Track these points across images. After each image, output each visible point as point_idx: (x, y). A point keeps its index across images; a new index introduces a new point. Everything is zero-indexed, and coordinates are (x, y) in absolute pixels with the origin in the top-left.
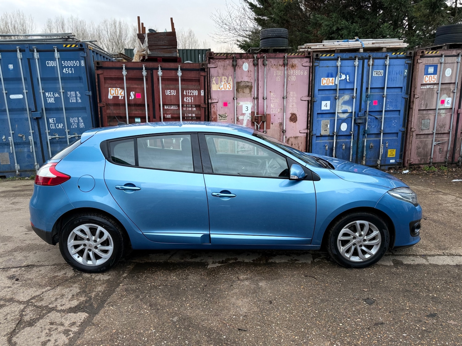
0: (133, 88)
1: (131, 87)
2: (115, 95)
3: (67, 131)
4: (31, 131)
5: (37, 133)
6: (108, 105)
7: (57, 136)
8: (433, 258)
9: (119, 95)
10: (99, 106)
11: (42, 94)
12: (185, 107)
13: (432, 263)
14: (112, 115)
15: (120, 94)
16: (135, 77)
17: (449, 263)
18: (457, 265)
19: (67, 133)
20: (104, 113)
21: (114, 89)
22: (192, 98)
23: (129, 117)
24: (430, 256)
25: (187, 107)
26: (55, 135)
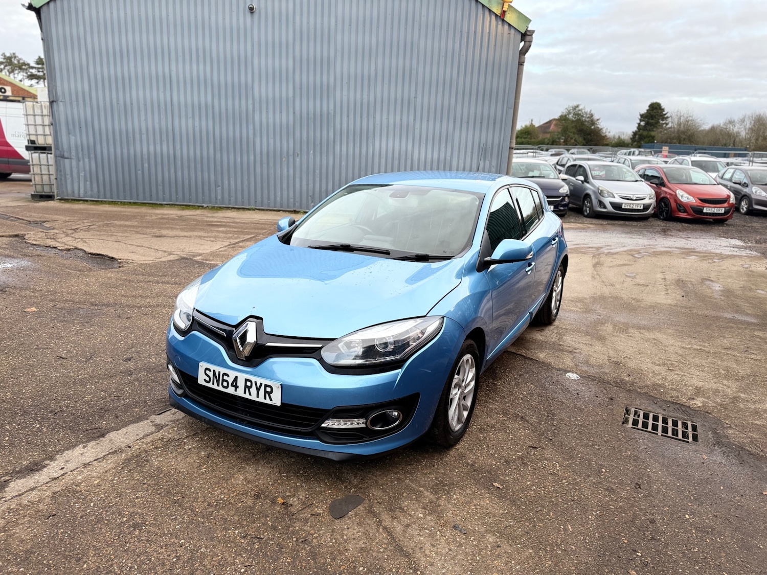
8: (146, 432)
13: (146, 422)
17: (118, 432)
18: (103, 436)
24: (152, 433)
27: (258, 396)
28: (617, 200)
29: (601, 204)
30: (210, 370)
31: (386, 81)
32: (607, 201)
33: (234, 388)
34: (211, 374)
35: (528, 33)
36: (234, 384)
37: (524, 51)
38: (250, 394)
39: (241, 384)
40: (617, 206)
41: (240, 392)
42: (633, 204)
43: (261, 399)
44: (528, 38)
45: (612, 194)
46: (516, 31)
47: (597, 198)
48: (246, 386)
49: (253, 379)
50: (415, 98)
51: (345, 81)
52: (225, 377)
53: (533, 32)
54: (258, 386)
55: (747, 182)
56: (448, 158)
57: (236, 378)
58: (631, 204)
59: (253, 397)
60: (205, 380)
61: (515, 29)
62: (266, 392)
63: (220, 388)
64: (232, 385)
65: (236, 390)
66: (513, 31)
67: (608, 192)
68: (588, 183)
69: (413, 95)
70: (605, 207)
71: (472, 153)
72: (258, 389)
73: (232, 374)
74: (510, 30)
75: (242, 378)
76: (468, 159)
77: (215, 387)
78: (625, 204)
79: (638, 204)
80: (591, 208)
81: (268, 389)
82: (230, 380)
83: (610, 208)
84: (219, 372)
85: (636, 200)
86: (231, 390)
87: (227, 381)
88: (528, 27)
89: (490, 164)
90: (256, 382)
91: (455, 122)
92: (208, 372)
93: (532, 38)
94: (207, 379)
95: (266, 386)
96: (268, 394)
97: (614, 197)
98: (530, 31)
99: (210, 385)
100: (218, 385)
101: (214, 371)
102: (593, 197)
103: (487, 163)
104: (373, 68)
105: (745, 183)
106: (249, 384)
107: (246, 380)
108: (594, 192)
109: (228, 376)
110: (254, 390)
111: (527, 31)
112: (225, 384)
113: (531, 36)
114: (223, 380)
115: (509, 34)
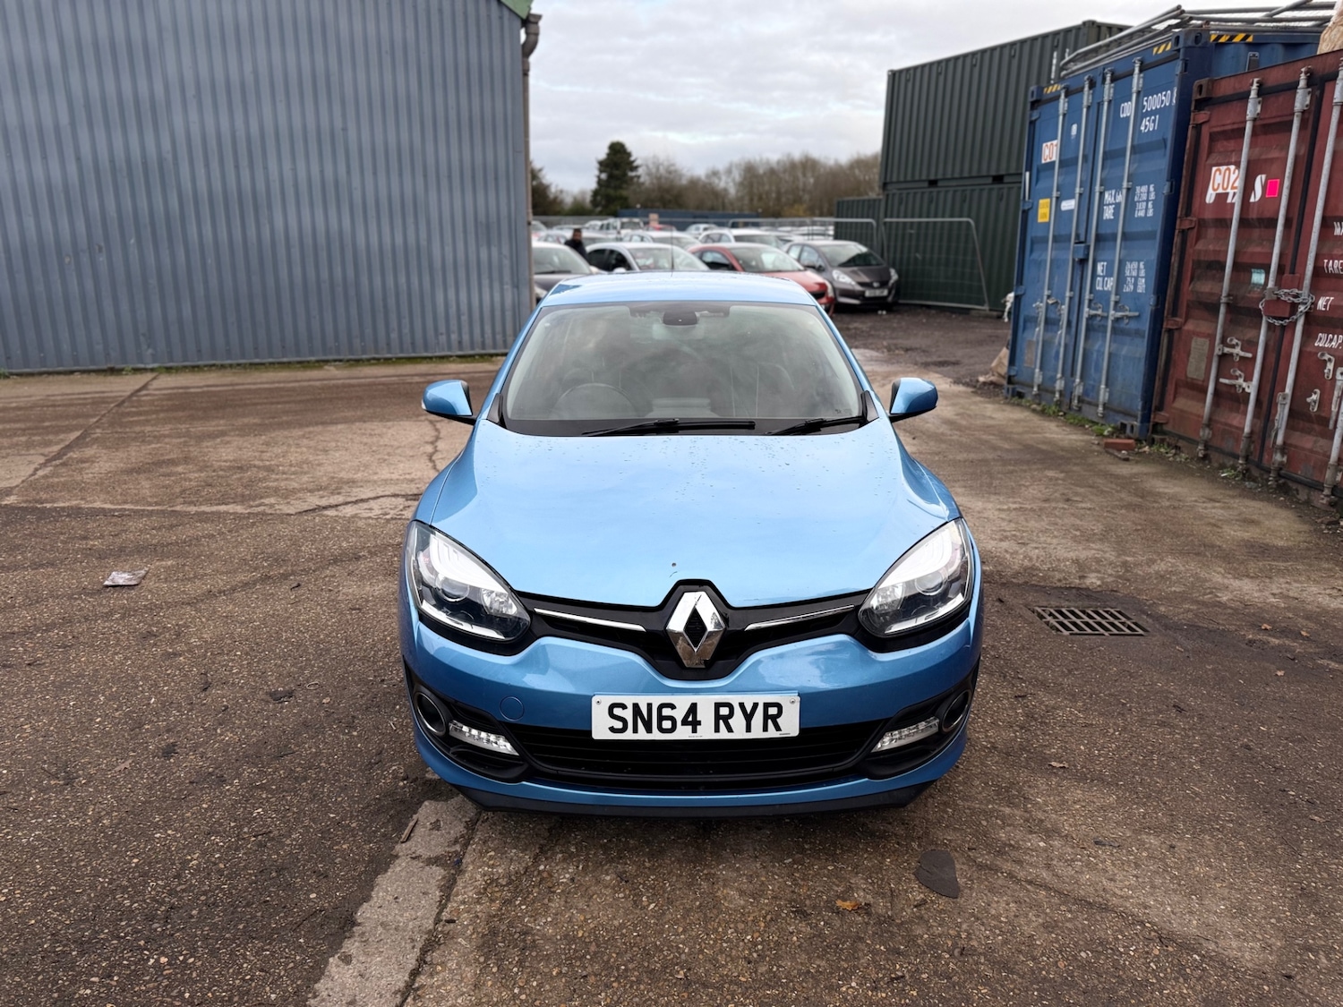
0: (1266, 160)
1: (1263, 157)
2: (1220, 191)
3: (1113, 298)
4: (1068, 294)
5: (1077, 300)
6: (1202, 224)
7: (1099, 312)
9: (1229, 190)
10: (1177, 227)
11: (1097, 195)
14: (1202, 258)
15: (1233, 188)
16: (1278, 120)
19: (1112, 304)
20: (1189, 251)
21: (1223, 168)
23: (1235, 264)
26: (1097, 309)
27: (748, 729)
30: (624, 707)
31: (280, 96)
33: (690, 727)
34: (628, 714)
35: (532, 19)
36: (690, 719)
37: (529, 48)
38: (730, 730)
39: (706, 715)
41: (706, 732)
43: (757, 732)
44: (532, 28)
46: (512, 14)
48: (718, 717)
49: (734, 699)
50: (345, 129)
51: (191, 91)
52: (666, 712)
53: (539, 17)
54: (749, 711)
55: (823, 264)
56: (423, 243)
57: (694, 706)
59: (738, 734)
60: (612, 730)
61: (510, 10)
62: (766, 717)
63: (656, 735)
64: (685, 722)
65: (694, 731)
66: (506, 13)
69: (338, 124)
71: (465, 232)
72: (748, 717)
73: (681, 702)
74: (501, 11)
75: (706, 702)
76: (460, 245)
77: (642, 735)
81: (772, 711)
82: (679, 714)
84: (649, 705)
86: (683, 733)
87: (673, 719)
88: (530, 9)
89: (500, 253)
90: (742, 705)
91: (425, 176)
92: (617, 711)
93: (538, 28)
94: (619, 725)
95: (767, 706)
96: (771, 719)
98: (534, 16)
99: (629, 735)
100: (649, 730)
101: (636, 706)
103: (494, 250)
104: (248, 68)
105: (820, 266)
106: (724, 711)
107: (718, 706)
109: (672, 707)
110: (738, 721)
111: (529, 15)
112: (667, 724)
113: (537, 23)
114: (661, 718)
115: (501, 18)
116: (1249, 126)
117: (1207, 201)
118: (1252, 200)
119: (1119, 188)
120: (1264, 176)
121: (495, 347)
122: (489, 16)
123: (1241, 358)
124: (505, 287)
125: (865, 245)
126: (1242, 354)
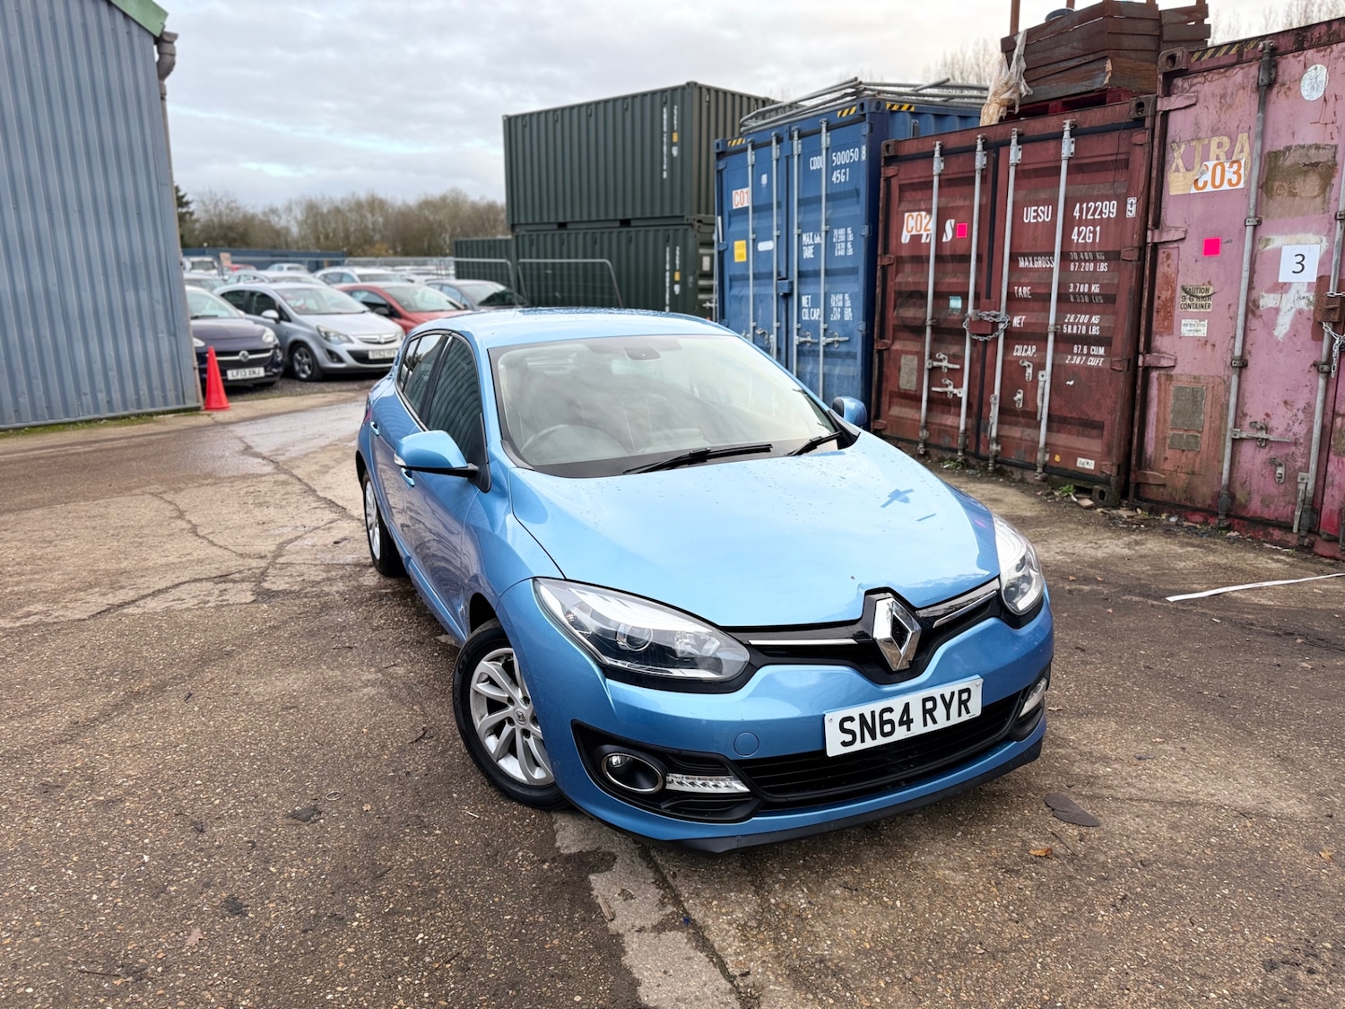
0: (953, 208)
1: (950, 205)
2: (914, 233)
3: (822, 326)
4: (775, 324)
5: (784, 329)
6: (900, 260)
7: (809, 339)
9: (922, 232)
10: (879, 263)
11: (796, 237)
12: (1074, 261)
14: (903, 289)
15: (925, 230)
16: (960, 175)
19: (822, 331)
20: (890, 283)
21: (915, 214)
22: (1098, 229)
23: (935, 293)
25: (1080, 260)
26: (806, 337)
27: (948, 718)
28: (358, 346)
29: (333, 355)
30: (851, 719)
32: (342, 349)
33: (905, 727)
34: (855, 726)
35: (167, 38)
36: (905, 719)
37: (165, 69)
38: (935, 722)
40: (360, 356)
41: (918, 729)
42: (384, 350)
43: (955, 720)
44: (167, 48)
45: (346, 336)
46: (142, 30)
47: (321, 346)
48: (925, 711)
49: (935, 692)
52: (887, 716)
53: (175, 36)
54: (948, 700)
57: (907, 706)
58: (380, 350)
59: (942, 723)
60: (844, 744)
61: (140, 25)
62: (960, 703)
63: (881, 741)
64: (901, 723)
65: (909, 729)
66: (135, 28)
67: (338, 334)
68: (289, 320)
70: (340, 360)
71: (106, 274)
72: (948, 706)
73: (897, 704)
74: (129, 26)
75: (915, 700)
76: (101, 289)
77: (869, 743)
78: (373, 351)
79: (391, 350)
80: (314, 364)
81: (964, 697)
82: (896, 716)
83: (350, 362)
84: (873, 713)
85: (386, 343)
86: (901, 734)
87: (891, 722)
88: (164, 27)
89: (151, 297)
90: (942, 697)
91: (50, 210)
92: (847, 725)
93: (174, 48)
94: (848, 738)
95: (961, 692)
96: (963, 704)
97: (350, 341)
98: (169, 34)
99: (858, 746)
100: (874, 737)
101: (862, 716)
102: (313, 345)
105: (465, 306)
106: (929, 705)
107: (925, 700)
108: (314, 337)
109: (890, 710)
110: (940, 712)
111: (163, 33)
112: (887, 728)
113: (172, 43)
114: (883, 723)
115: (129, 33)
116: (936, 180)
117: (903, 241)
118: (944, 240)
119: (817, 230)
120: (953, 221)
121: (153, 404)
122: (114, 30)
123: (949, 369)
124: (160, 335)
125: (502, 284)
126: (951, 366)
